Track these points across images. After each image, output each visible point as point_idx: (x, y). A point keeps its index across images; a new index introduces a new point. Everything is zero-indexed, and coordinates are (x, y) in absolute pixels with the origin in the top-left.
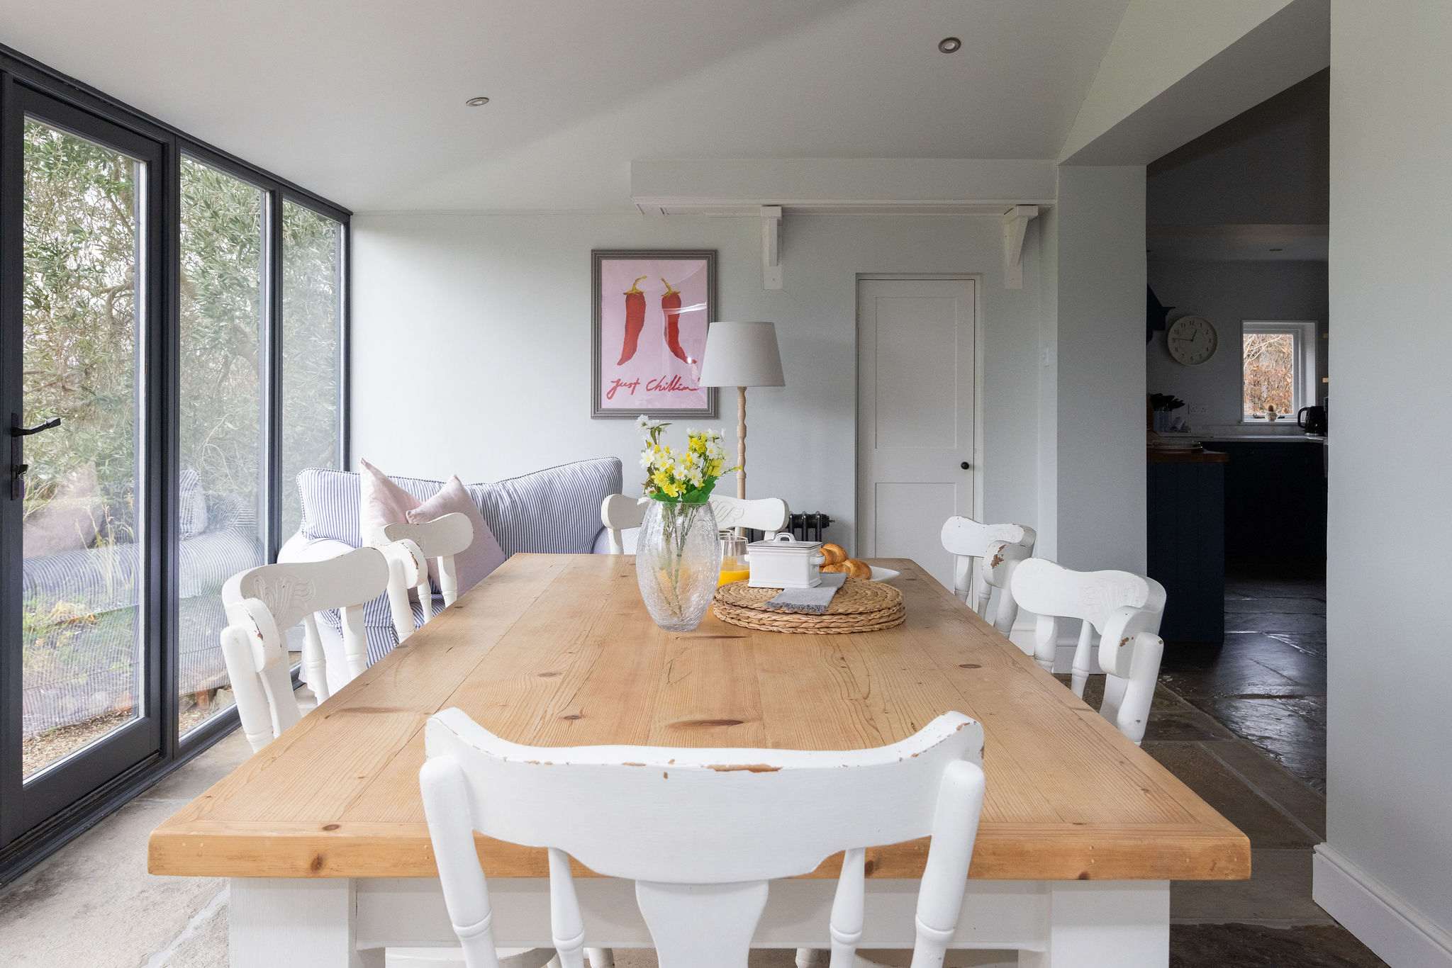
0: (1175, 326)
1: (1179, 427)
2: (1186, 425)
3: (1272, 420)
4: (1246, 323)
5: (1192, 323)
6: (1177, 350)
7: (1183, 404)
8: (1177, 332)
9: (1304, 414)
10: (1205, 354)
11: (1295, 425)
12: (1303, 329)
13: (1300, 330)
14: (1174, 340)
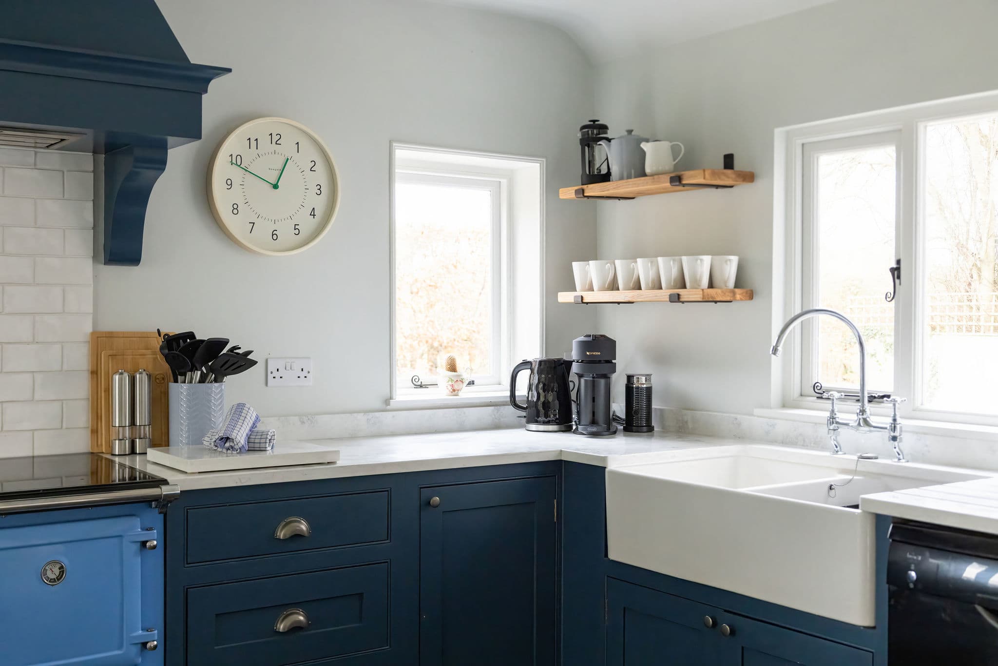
0: (232, 145)
1: (240, 437)
2: (260, 427)
3: (454, 391)
4: (402, 154)
5: (276, 139)
6: (235, 209)
7: (253, 363)
8: (236, 161)
9: (524, 378)
10: (308, 224)
11: (503, 404)
12: (510, 176)
13: (504, 182)
14: (230, 184)
